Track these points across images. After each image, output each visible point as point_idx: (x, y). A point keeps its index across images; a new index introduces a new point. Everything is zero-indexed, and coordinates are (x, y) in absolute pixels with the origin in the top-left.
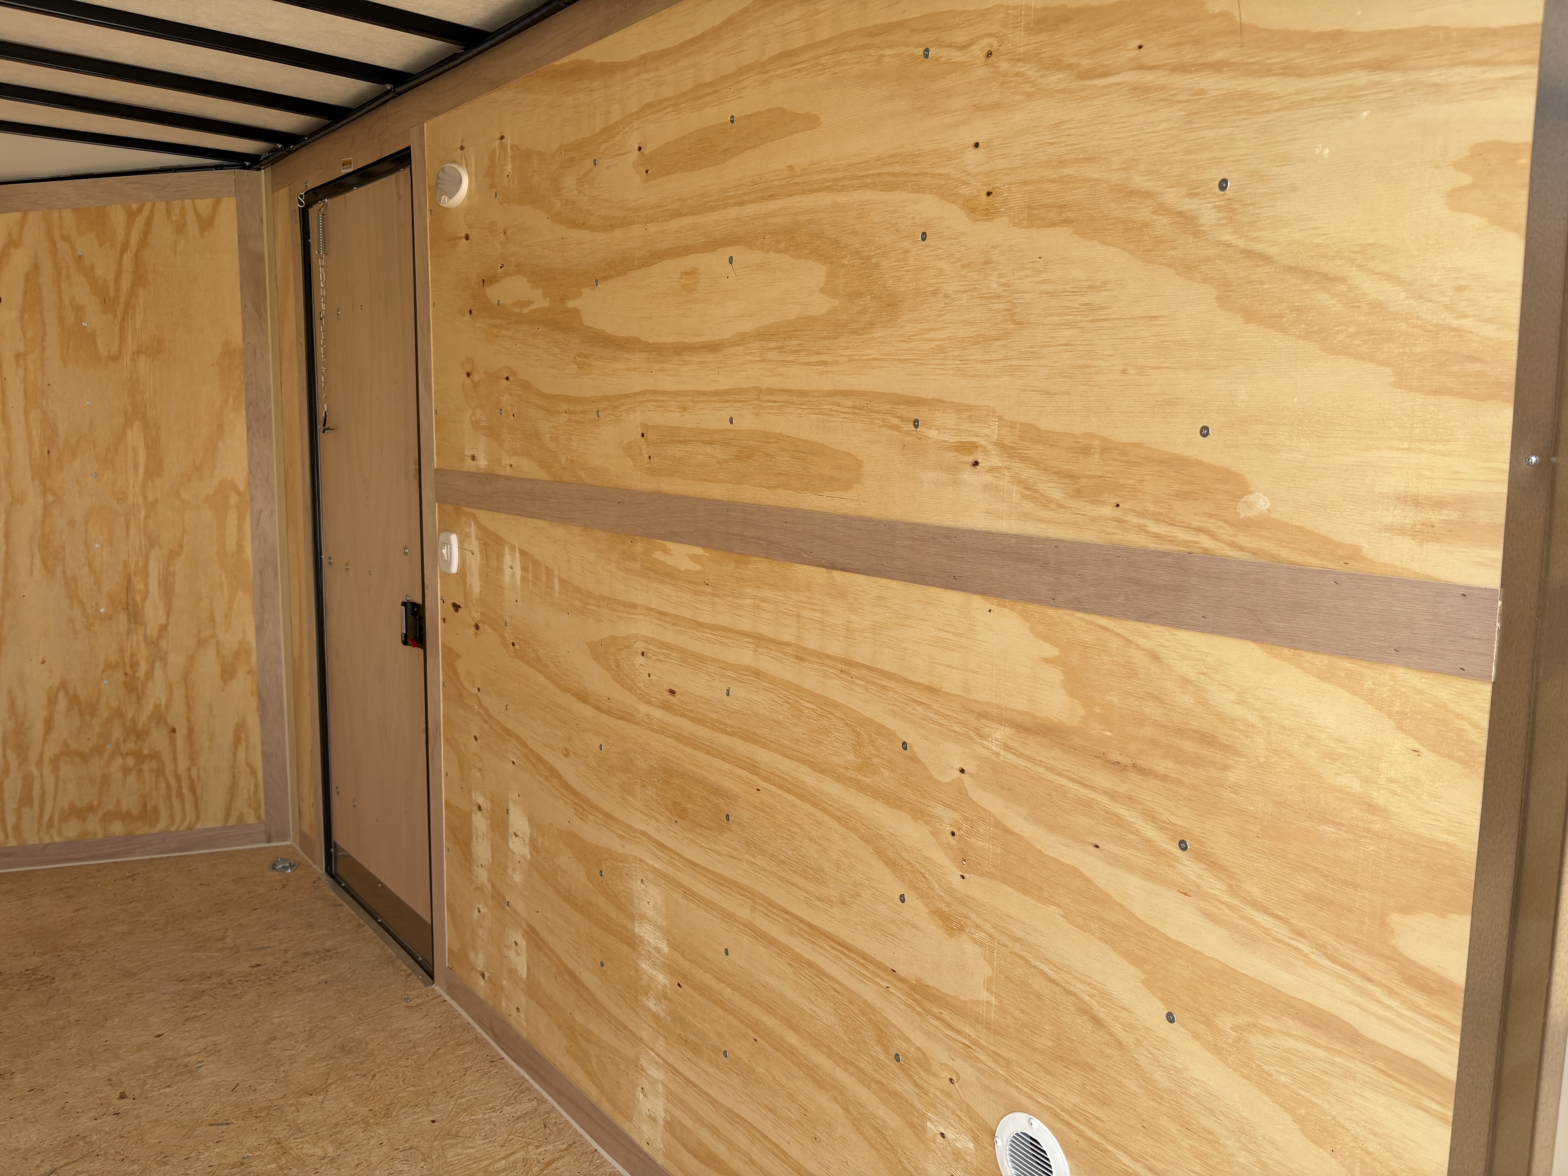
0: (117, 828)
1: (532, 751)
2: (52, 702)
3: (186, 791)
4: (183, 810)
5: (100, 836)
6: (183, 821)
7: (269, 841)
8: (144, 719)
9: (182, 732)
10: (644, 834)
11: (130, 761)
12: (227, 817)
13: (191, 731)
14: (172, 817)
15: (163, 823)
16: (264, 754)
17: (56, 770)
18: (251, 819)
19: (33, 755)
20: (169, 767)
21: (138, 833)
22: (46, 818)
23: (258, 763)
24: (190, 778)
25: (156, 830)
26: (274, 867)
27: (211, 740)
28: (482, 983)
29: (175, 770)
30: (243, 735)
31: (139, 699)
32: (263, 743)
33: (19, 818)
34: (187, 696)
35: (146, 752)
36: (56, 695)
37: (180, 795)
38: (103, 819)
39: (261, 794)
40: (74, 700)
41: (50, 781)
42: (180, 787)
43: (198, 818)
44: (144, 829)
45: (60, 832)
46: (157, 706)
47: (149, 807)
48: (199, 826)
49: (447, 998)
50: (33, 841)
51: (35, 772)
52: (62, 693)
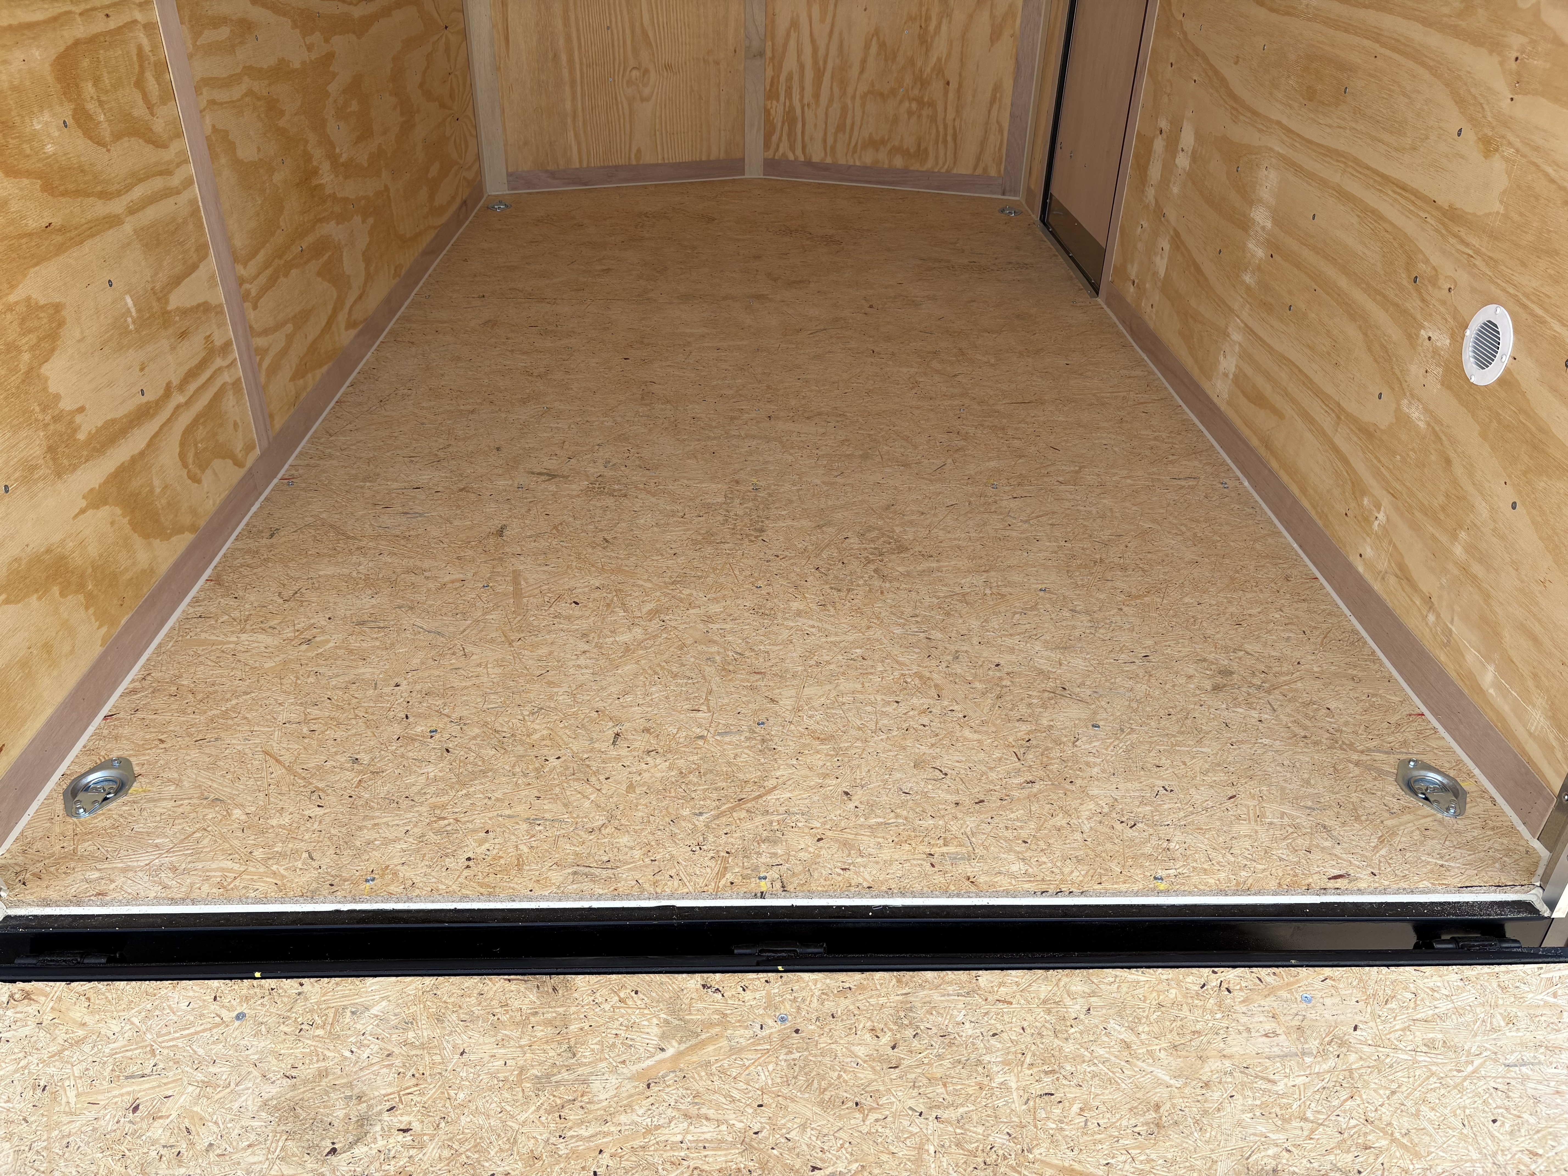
0: (898, 162)
1: (1211, 65)
2: (867, 47)
3: (949, 138)
4: (946, 154)
5: (886, 166)
6: (944, 164)
7: (1004, 194)
8: (928, 70)
9: (953, 85)
10: (1279, 123)
11: (914, 106)
12: (975, 169)
13: (960, 85)
14: (937, 159)
15: (929, 164)
16: (1012, 115)
17: (863, 105)
18: (993, 172)
19: (850, 90)
20: (940, 116)
21: (912, 168)
22: (853, 144)
23: (1006, 124)
24: (954, 127)
25: (924, 169)
26: (1002, 211)
27: (974, 97)
28: (1132, 289)
29: (944, 119)
30: (998, 95)
31: (927, 50)
32: (1012, 105)
33: (835, 141)
34: (962, 52)
35: (926, 100)
36: (871, 40)
37: (945, 141)
38: (890, 152)
39: (1004, 151)
40: (882, 45)
41: (858, 114)
42: (946, 134)
43: (955, 163)
44: (916, 166)
45: (860, 158)
46: (939, 59)
47: (922, 147)
48: (955, 171)
49: (1105, 307)
50: (842, 161)
51: (850, 106)
52: (875, 39)
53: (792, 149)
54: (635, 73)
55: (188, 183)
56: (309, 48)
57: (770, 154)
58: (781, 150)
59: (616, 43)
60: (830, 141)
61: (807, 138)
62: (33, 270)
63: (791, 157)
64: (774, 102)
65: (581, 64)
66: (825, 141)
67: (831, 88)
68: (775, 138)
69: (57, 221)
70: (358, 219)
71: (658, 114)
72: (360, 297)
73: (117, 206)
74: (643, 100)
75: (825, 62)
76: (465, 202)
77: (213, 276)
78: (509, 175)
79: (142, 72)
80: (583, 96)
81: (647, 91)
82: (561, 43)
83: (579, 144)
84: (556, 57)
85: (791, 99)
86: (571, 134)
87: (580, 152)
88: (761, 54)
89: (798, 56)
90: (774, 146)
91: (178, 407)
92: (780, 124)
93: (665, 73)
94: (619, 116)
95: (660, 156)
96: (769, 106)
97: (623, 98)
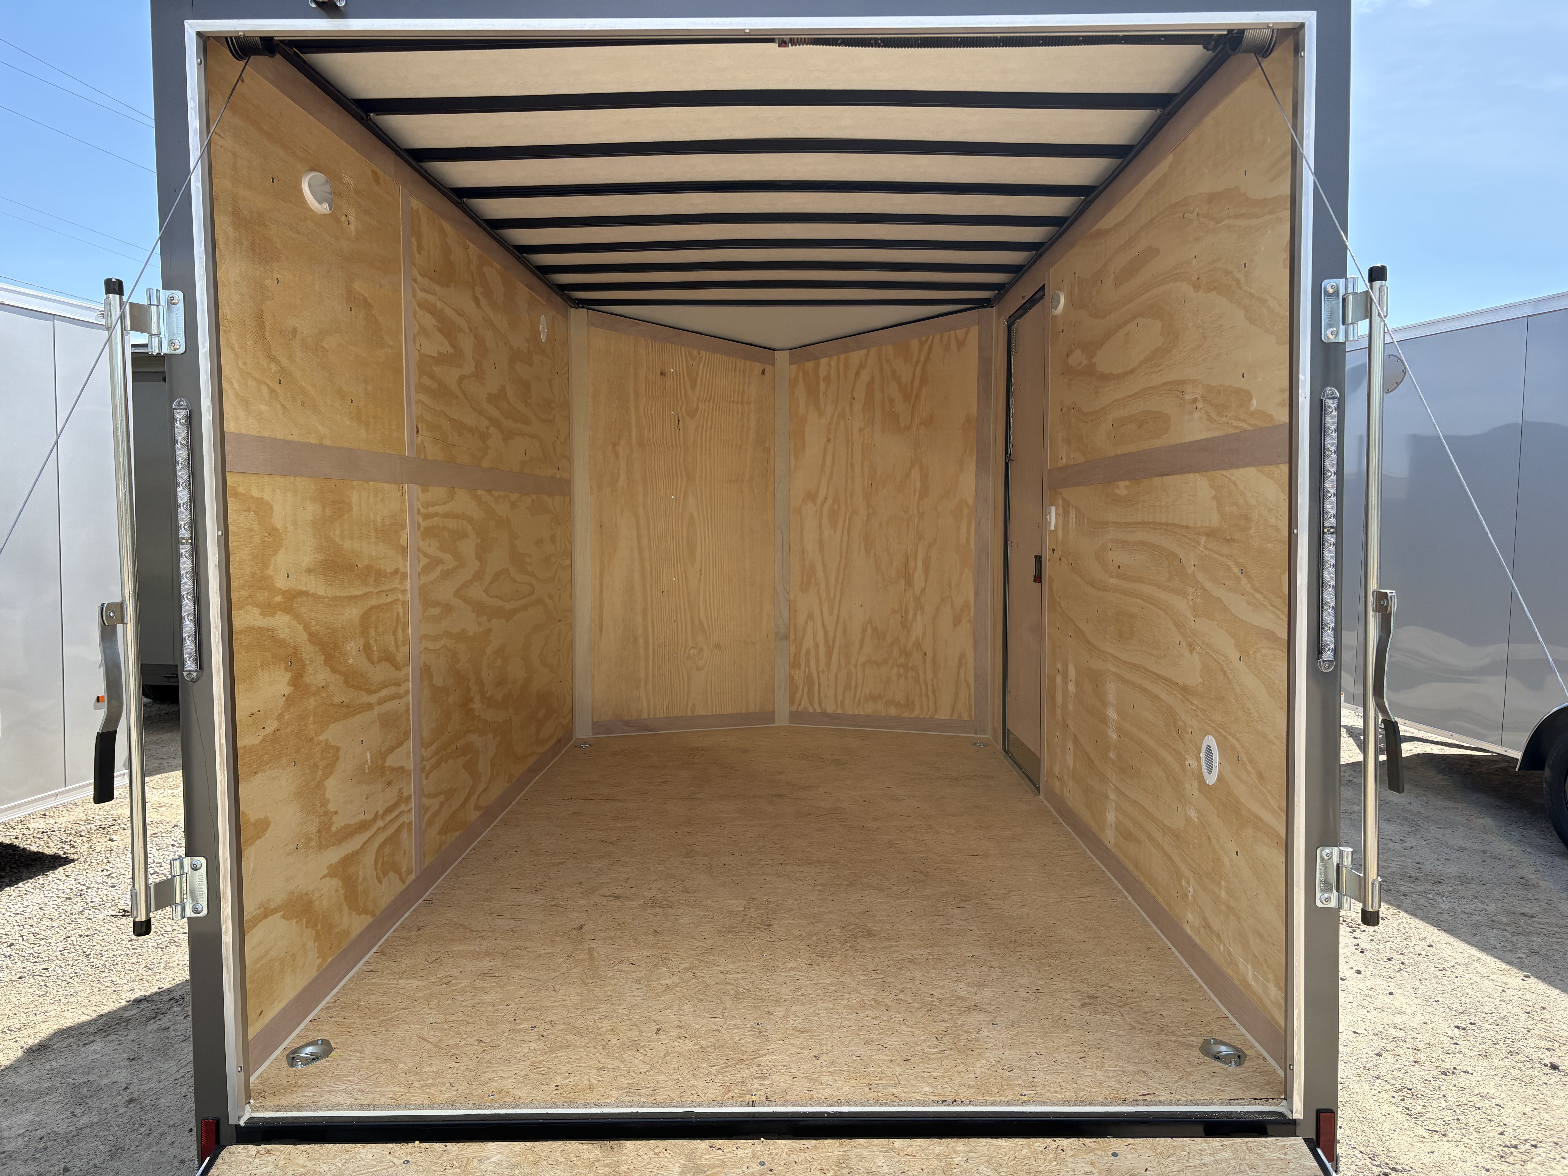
0: (893, 711)
1: (1076, 625)
2: (864, 631)
3: (930, 693)
4: (928, 705)
5: (883, 714)
6: (928, 712)
7: (975, 733)
8: (910, 645)
9: (930, 655)
10: (1110, 654)
11: (901, 670)
12: (952, 715)
13: (934, 656)
14: (922, 708)
15: (917, 712)
16: (975, 675)
17: (864, 671)
18: (966, 718)
19: (853, 660)
20: (922, 676)
21: (903, 716)
22: (857, 699)
23: (972, 682)
24: (933, 685)
25: (913, 716)
26: (974, 744)
27: (946, 663)
28: (1057, 783)
29: (925, 679)
30: (963, 661)
31: (908, 632)
32: (975, 668)
33: (844, 697)
34: (933, 633)
35: (910, 665)
36: (867, 626)
37: (927, 696)
38: (886, 704)
39: (973, 701)
40: (875, 629)
41: (860, 677)
42: (927, 690)
43: (936, 711)
44: (906, 714)
45: (863, 709)
46: (917, 638)
47: (910, 700)
48: (936, 717)
49: (1044, 801)
50: (849, 712)
51: (854, 671)
52: (869, 625)
53: (811, 703)
54: (692, 651)
55: (407, 692)
56: (479, 624)
57: (794, 708)
58: (803, 705)
59: (680, 631)
60: (840, 697)
61: (822, 695)
62: (332, 725)
63: (811, 710)
64: (797, 671)
65: (654, 645)
66: (836, 697)
67: (839, 660)
68: (798, 696)
69: (346, 701)
70: (491, 736)
71: (709, 680)
72: (485, 790)
73: (373, 699)
74: (698, 669)
75: (834, 642)
76: (559, 741)
77: (409, 752)
78: (593, 723)
79: (397, 627)
80: (653, 667)
81: (701, 663)
82: (640, 631)
83: (648, 701)
84: (636, 640)
85: (809, 667)
86: (643, 693)
87: (648, 706)
88: (787, 637)
89: (814, 638)
90: (797, 702)
91: (379, 829)
92: (801, 686)
93: (715, 651)
94: (680, 681)
95: (710, 710)
96: (793, 674)
97: (683, 668)
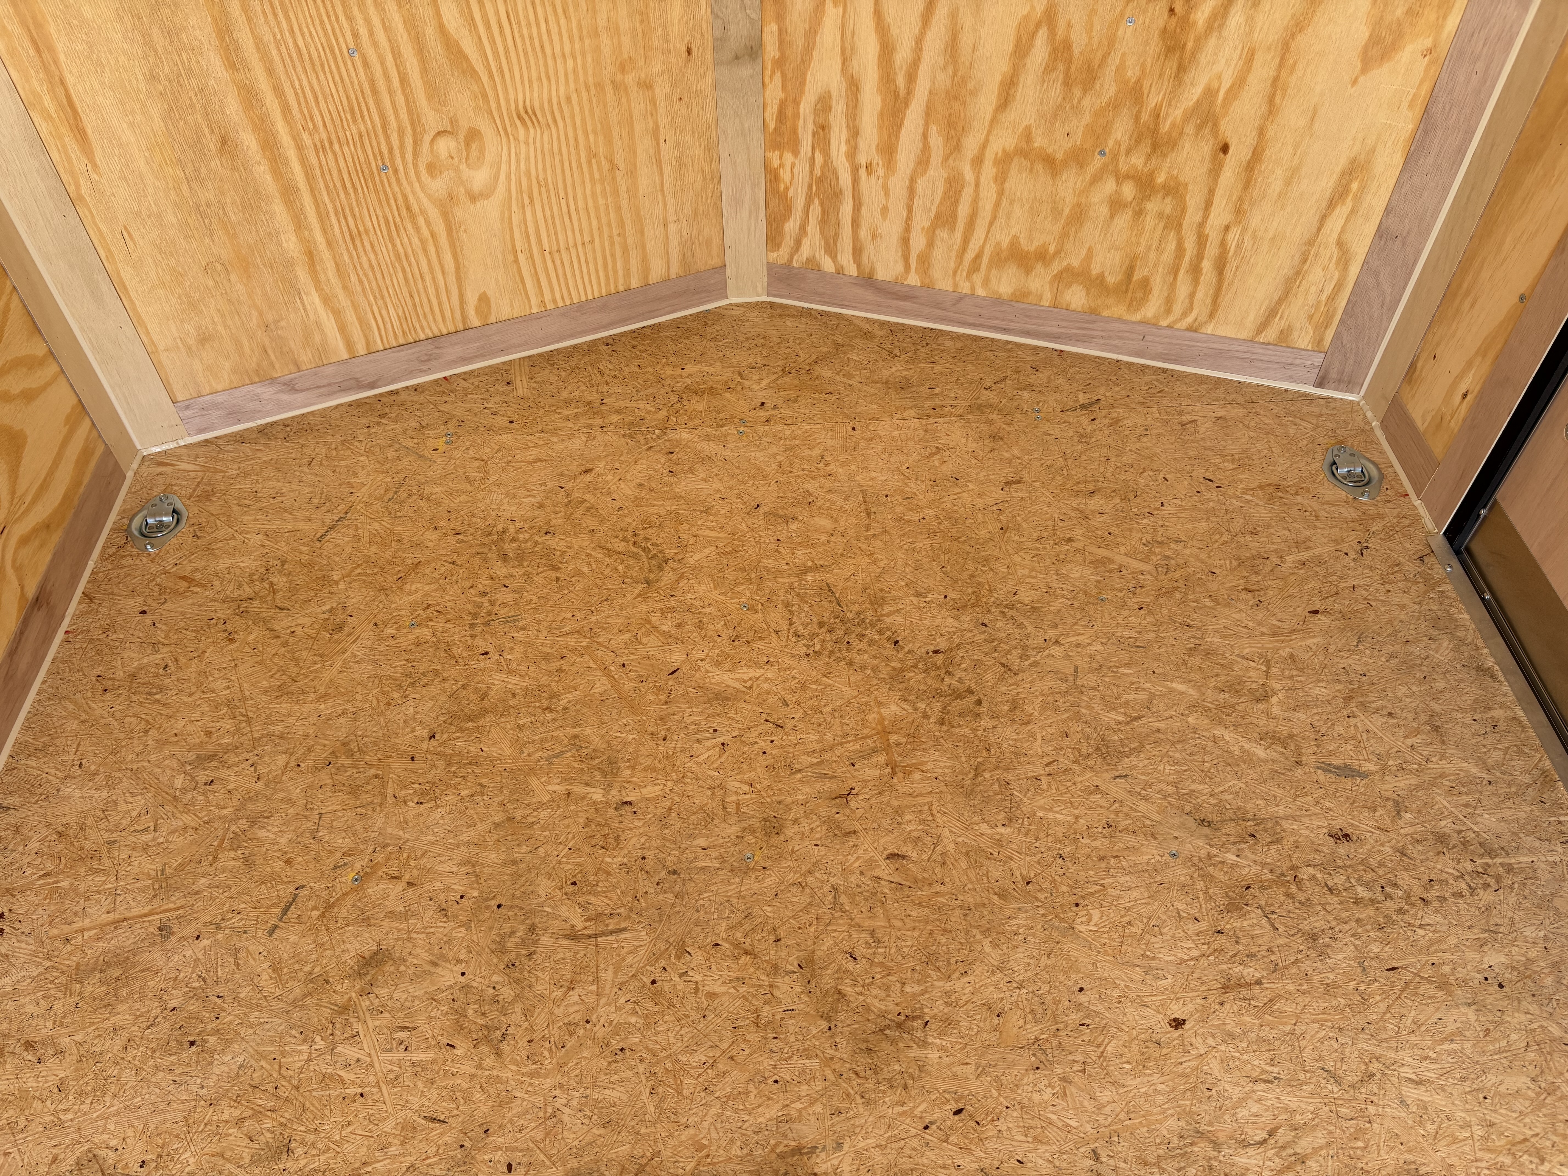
0: (1076, 298)
3: (1207, 265)
4: (1192, 295)
5: (1045, 303)
6: (1184, 315)
7: (1320, 384)
8: (1177, 113)
9: (1239, 154)
11: (1128, 191)
12: (1262, 327)
13: (1257, 155)
14: (1169, 302)
16: (1381, 233)
17: (1001, 179)
18: (1303, 339)
19: (971, 144)
20: (1192, 216)
21: (1106, 313)
22: (970, 255)
23: (1361, 246)
24: (1223, 244)
25: (1137, 317)
27: (1288, 182)
29: (1202, 225)
30: (1355, 186)
31: (1181, 69)
32: (1388, 210)
33: (930, 244)
34: (1276, 80)
35: (1160, 179)
36: (1034, 34)
37: (1196, 270)
38: (1058, 278)
39: (1342, 303)
40: (1061, 51)
41: (989, 193)
42: (1200, 256)
43: (1211, 315)
44: (1117, 310)
45: (986, 281)
46: (1210, 93)
47: (1136, 277)
48: (1208, 331)
50: (944, 284)
51: (969, 175)
52: (1043, 34)
53: (831, 250)
54: (445, 146)
57: (780, 256)
58: (805, 251)
59: (381, 85)
60: (918, 243)
61: (863, 233)
63: (828, 265)
64: (788, 157)
65: (300, 148)
66: (905, 242)
67: (925, 136)
68: (791, 227)
71: (515, 219)
74: (473, 198)
75: (911, 78)
78: (182, 407)
80: (322, 218)
81: (479, 178)
82: (233, 107)
83: (337, 314)
84: (227, 143)
85: (826, 152)
86: (314, 299)
87: (342, 328)
88: (754, 52)
89: (844, 61)
90: (789, 240)
92: (800, 203)
93: (521, 131)
94: (423, 241)
95: (534, 300)
96: (776, 163)
97: (425, 201)
